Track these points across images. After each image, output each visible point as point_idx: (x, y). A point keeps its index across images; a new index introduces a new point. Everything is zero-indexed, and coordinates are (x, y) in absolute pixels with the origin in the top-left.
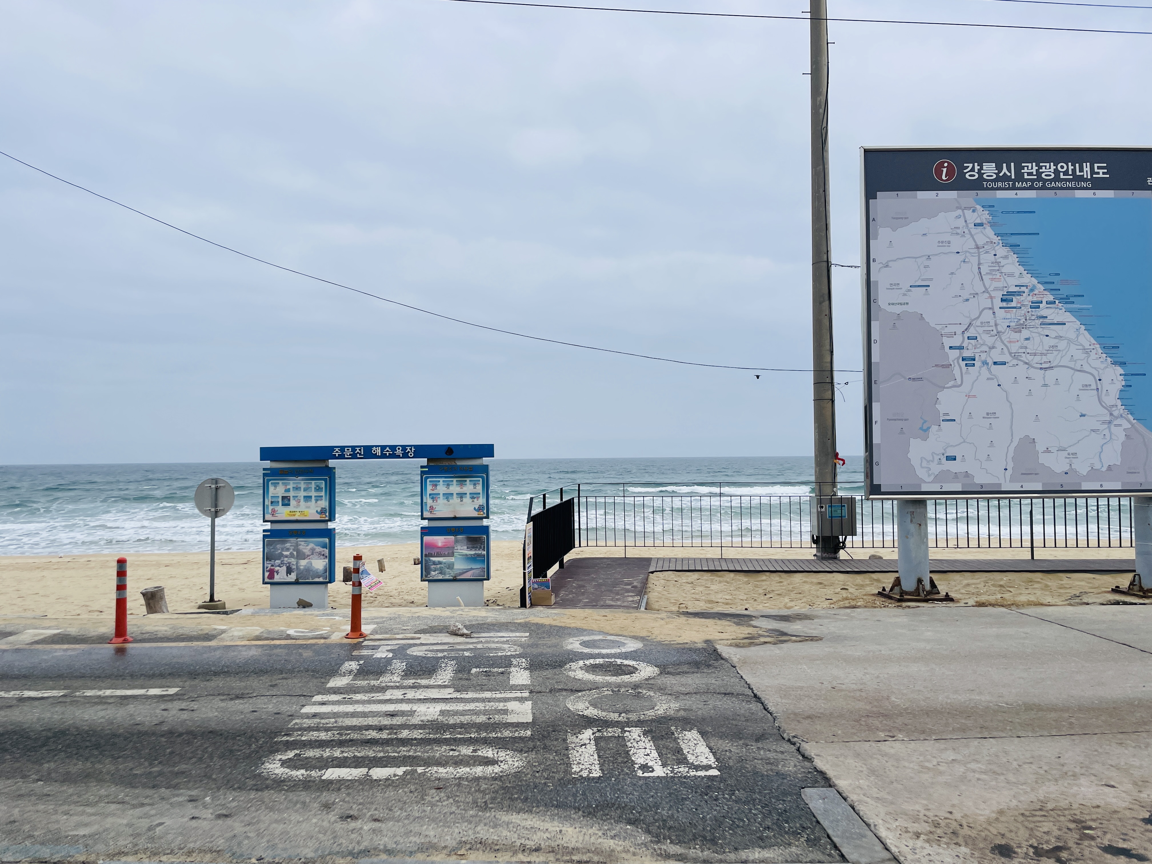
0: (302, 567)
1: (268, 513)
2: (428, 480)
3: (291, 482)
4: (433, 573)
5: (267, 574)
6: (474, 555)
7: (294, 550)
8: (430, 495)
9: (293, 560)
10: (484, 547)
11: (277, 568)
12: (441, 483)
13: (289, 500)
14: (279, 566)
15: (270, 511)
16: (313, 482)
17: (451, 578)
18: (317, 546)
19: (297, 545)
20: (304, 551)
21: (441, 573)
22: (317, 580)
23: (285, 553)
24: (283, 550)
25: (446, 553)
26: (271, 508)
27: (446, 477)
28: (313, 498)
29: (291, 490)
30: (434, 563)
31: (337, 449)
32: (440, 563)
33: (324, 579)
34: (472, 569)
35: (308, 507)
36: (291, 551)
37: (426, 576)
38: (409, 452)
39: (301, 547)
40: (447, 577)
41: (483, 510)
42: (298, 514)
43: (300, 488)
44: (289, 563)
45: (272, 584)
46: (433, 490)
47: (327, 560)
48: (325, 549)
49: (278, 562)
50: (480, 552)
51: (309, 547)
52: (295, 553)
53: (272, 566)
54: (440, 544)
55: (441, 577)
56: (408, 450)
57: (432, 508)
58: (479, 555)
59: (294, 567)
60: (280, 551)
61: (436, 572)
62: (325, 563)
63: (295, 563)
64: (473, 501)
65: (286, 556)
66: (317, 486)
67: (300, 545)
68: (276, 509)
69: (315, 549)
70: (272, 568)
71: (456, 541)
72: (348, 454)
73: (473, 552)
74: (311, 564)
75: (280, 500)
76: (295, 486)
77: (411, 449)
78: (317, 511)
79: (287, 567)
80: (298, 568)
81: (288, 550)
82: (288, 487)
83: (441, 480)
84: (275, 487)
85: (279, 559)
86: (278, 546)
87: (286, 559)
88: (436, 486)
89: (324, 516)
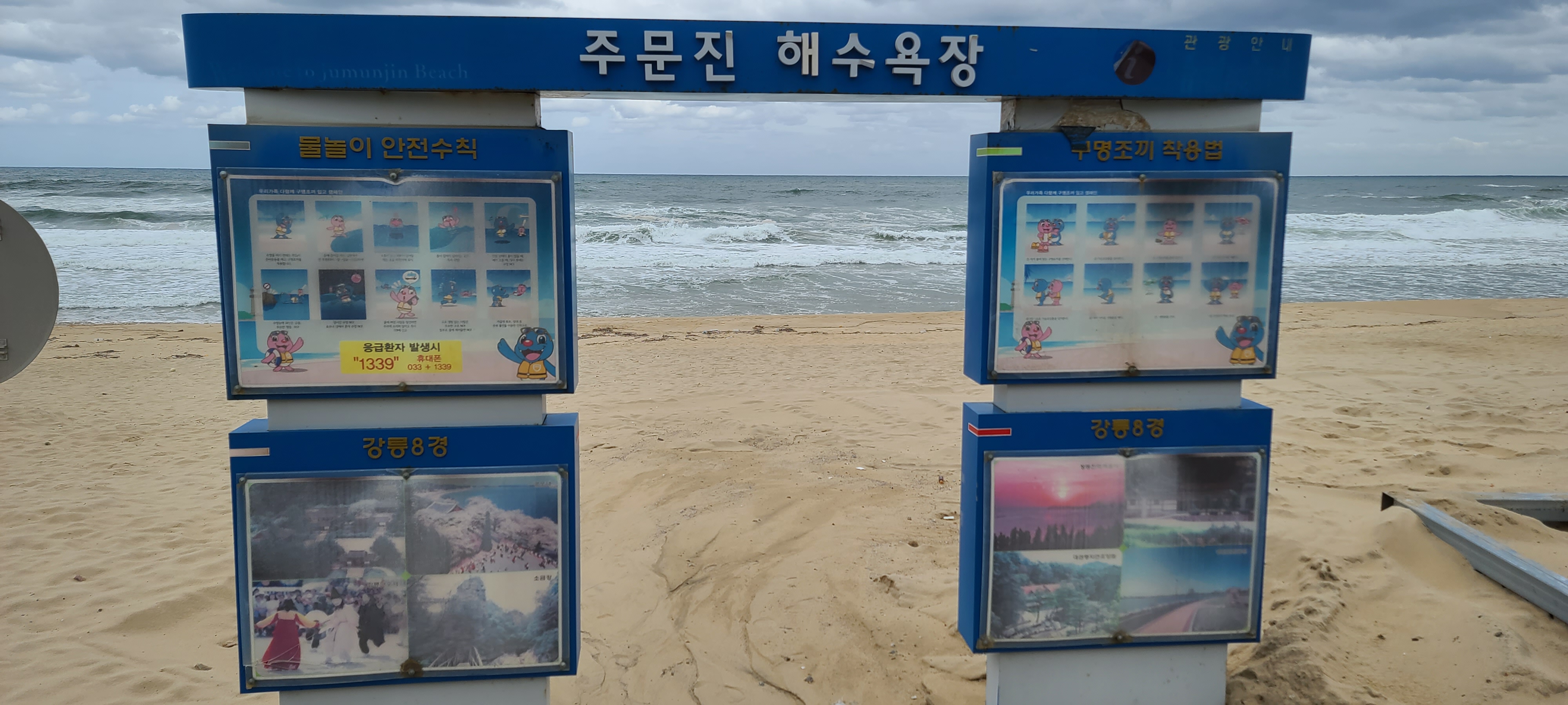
0: (435, 609)
1: (252, 353)
2: (1023, 202)
3: (366, 201)
4: (1028, 618)
5: (260, 646)
6: (1206, 536)
7: (393, 529)
8: (1028, 269)
9: (389, 574)
10: (1250, 503)
11: (310, 618)
12: (1082, 215)
13: (360, 291)
14: (323, 606)
15: (263, 346)
16: (479, 203)
17: (1104, 635)
18: (507, 506)
19: (408, 505)
20: (446, 531)
21: (1061, 617)
22: (509, 662)
23: (352, 545)
24: (337, 528)
25: (1089, 531)
26: (265, 328)
27: (1102, 189)
28: (482, 283)
29: (368, 239)
30: (1036, 574)
31: (602, 37)
32: (1060, 573)
33: (541, 657)
34: (1192, 597)
35: (457, 326)
36: (380, 532)
37: (997, 631)
38: (954, 61)
39: (428, 515)
40: (1087, 633)
41: (1254, 344)
42: (407, 357)
43: (413, 230)
44: (371, 591)
45: (285, 688)
46: (1041, 248)
47: (556, 572)
48: (546, 522)
49: (314, 587)
50: (1231, 524)
51: (468, 515)
52: (400, 544)
53: (288, 605)
54: (1063, 493)
55: (1060, 633)
56: (954, 50)
57: (1033, 330)
58: (1225, 538)
59: (397, 608)
60: (322, 536)
61: (1043, 615)
62: (545, 586)
63: (400, 590)
64: (1216, 302)
65: (358, 560)
66: (500, 223)
67: (422, 504)
68: (294, 335)
69: (497, 523)
70: (286, 615)
71: (1134, 478)
72: (661, 60)
73: (1200, 527)
74: (480, 591)
75: (312, 289)
76: (385, 219)
77: (964, 47)
78: (503, 346)
79: (363, 611)
80: (416, 610)
81: (362, 528)
82: (351, 225)
83: (1082, 201)
84: (284, 222)
85: (322, 576)
86: (315, 511)
87: (355, 573)
88: (1057, 227)
89: (538, 367)
